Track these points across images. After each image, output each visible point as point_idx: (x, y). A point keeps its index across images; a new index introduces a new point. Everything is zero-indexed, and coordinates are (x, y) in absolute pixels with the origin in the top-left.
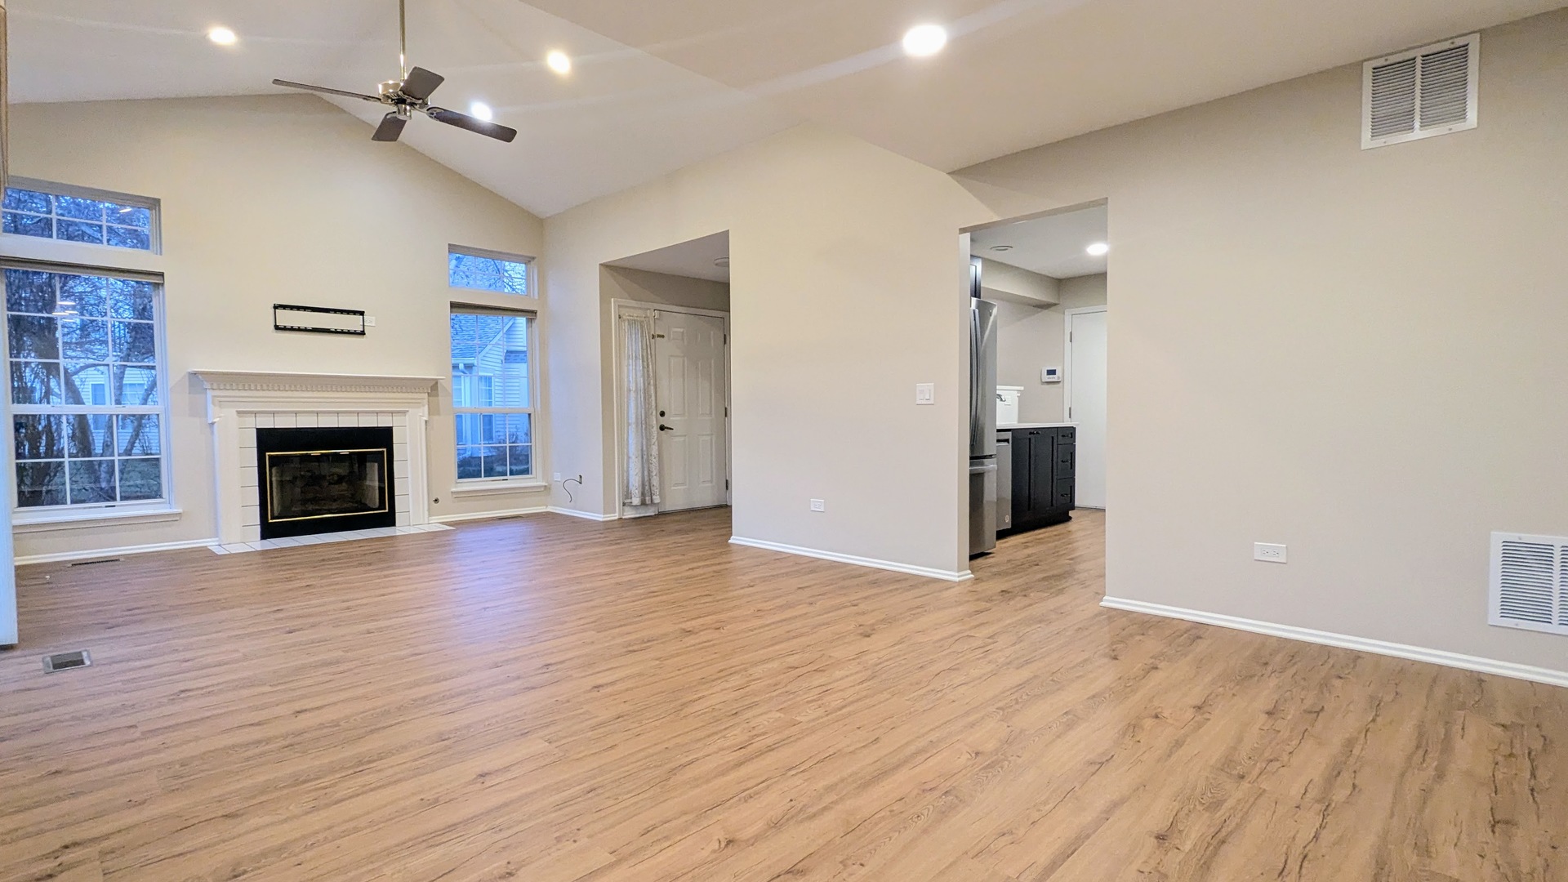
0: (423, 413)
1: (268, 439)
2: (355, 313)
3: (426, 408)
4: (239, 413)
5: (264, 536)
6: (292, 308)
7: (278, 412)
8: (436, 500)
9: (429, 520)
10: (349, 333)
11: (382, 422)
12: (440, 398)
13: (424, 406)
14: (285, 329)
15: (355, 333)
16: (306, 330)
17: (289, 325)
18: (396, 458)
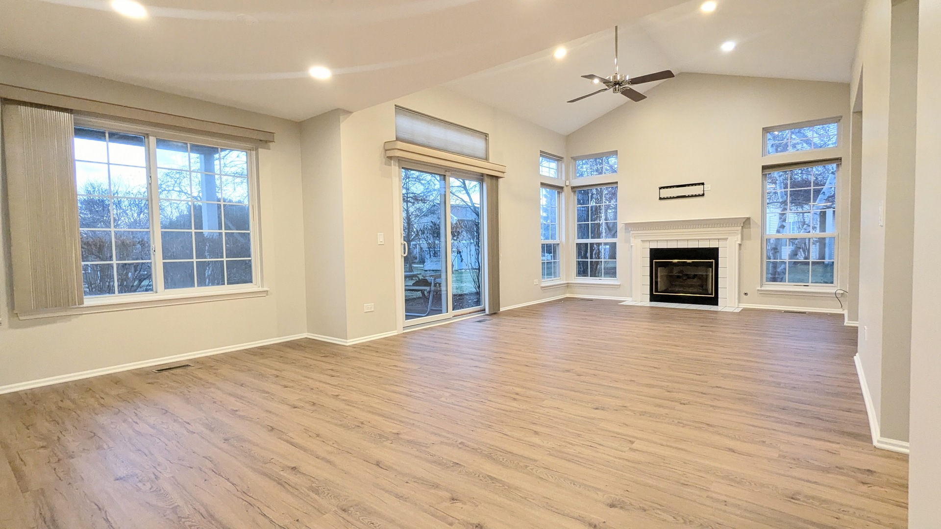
0: (737, 239)
1: (656, 254)
2: (699, 184)
3: (739, 236)
4: (642, 241)
5: (651, 300)
6: (667, 187)
7: (659, 240)
8: (746, 294)
9: (738, 305)
10: (696, 196)
11: (713, 245)
12: (751, 229)
13: (738, 234)
14: (664, 199)
15: (699, 195)
16: (674, 198)
17: (665, 197)
18: (720, 266)
